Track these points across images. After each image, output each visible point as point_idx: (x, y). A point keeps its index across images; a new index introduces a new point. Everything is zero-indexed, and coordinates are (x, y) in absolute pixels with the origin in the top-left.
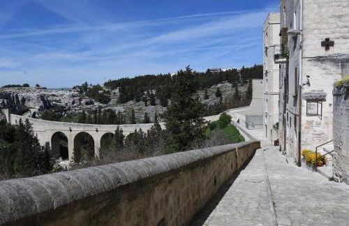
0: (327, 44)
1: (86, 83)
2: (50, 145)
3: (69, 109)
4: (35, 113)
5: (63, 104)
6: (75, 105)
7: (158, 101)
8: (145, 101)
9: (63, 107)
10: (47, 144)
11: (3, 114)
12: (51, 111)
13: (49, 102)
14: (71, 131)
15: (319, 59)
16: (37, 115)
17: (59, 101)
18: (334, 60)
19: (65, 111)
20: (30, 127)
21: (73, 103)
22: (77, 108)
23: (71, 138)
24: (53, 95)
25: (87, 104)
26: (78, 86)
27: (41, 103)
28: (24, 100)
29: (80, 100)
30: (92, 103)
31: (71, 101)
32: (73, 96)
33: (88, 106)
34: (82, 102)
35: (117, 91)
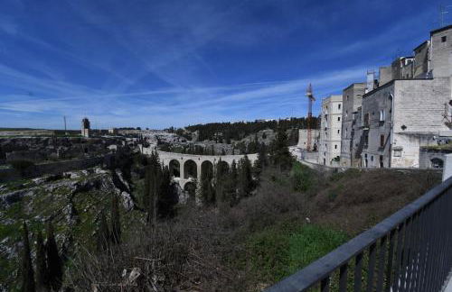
0: (404, 127)
2: (169, 168)
3: (172, 145)
4: (155, 147)
6: (175, 142)
7: (224, 140)
8: (216, 140)
9: (168, 143)
11: (139, 147)
12: (163, 145)
13: (161, 140)
15: (400, 133)
17: (166, 140)
18: (406, 134)
22: (177, 144)
23: (182, 163)
24: (161, 136)
27: (157, 141)
28: (146, 138)
30: (185, 141)
31: (173, 140)
32: (174, 137)
33: (183, 143)
34: (180, 140)
35: (196, 133)
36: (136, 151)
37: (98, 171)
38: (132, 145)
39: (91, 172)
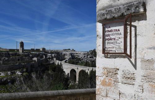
1: (95, 49)
2: (69, 75)
3: (82, 60)
4: (66, 60)
5: (80, 57)
6: (85, 58)
9: (80, 59)
10: (68, 74)
11: (54, 60)
12: (74, 60)
13: (74, 56)
14: (78, 69)
16: (67, 61)
17: (79, 56)
19: (81, 60)
20: (62, 66)
21: (84, 57)
22: (86, 59)
23: (78, 72)
24: (77, 53)
25: (90, 57)
26: (91, 51)
27: (71, 57)
28: (64, 55)
29: (87, 56)
30: (92, 57)
31: (83, 56)
32: (85, 54)
33: (91, 59)
34: (88, 57)
36: (51, 62)
37: (18, 73)
38: (49, 58)
39: (13, 73)
